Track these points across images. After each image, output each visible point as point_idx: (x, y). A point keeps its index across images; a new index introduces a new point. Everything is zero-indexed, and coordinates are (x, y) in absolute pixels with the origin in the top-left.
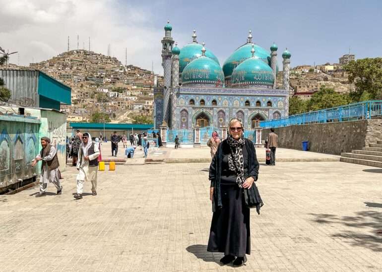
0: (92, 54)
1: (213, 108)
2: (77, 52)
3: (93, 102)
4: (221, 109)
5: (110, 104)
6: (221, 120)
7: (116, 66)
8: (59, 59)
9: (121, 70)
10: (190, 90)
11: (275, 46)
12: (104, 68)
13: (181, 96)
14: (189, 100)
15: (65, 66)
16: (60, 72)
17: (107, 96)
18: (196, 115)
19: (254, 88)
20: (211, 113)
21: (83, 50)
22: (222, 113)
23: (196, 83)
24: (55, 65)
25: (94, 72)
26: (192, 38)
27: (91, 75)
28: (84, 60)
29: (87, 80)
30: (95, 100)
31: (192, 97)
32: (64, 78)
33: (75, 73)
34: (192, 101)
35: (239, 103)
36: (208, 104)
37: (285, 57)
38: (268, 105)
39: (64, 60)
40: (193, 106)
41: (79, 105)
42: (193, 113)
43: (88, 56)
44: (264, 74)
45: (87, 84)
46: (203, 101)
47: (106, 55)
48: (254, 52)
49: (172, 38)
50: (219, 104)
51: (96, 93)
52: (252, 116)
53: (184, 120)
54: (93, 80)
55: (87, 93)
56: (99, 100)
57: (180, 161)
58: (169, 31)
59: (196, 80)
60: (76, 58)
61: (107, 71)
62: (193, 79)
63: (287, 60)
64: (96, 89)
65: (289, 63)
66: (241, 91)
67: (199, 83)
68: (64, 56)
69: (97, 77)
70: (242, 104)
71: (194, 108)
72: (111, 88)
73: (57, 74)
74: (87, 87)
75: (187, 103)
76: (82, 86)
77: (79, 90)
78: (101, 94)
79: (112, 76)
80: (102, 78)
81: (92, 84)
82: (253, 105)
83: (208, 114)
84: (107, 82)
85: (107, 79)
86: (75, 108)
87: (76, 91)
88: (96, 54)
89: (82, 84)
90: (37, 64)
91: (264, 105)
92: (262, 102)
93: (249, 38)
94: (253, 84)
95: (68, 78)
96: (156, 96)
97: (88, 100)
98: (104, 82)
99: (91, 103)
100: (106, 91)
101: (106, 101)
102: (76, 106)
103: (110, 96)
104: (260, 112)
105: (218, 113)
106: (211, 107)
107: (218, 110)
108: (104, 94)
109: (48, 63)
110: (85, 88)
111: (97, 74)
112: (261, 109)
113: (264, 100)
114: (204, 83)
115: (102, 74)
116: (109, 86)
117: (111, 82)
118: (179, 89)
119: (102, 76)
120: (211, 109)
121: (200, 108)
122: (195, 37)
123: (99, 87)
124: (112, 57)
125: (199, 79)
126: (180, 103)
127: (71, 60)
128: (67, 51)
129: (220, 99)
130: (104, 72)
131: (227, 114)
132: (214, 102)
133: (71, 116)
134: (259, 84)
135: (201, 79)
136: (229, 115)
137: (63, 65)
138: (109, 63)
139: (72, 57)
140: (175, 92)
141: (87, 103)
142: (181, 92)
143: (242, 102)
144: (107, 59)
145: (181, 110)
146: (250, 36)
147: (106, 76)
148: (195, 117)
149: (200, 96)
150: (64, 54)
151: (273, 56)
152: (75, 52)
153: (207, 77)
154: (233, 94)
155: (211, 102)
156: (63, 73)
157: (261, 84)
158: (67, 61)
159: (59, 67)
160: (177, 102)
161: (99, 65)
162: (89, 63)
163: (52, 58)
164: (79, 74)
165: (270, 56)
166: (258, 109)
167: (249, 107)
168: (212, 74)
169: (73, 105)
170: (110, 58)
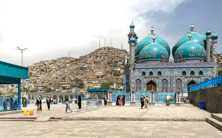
0: (112, 49)
1: (159, 77)
2: (104, 48)
3: (111, 76)
4: (165, 77)
5: (121, 77)
6: (165, 86)
7: (125, 55)
8: (94, 53)
9: (128, 57)
10: (143, 65)
11: (209, 32)
12: (118, 57)
13: (136, 70)
14: (142, 72)
15: (97, 57)
16: (95, 60)
17: (119, 72)
18: (147, 82)
19: (189, 62)
20: (157, 81)
21: (107, 47)
22: (165, 81)
23: (147, 61)
24: (92, 56)
25: (113, 59)
26: (151, 32)
27: (111, 61)
28: (108, 53)
29: (109, 64)
30: (113, 75)
31: (144, 70)
32: (96, 63)
33: (102, 60)
34: (144, 73)
35: (177, 73)
36: (155, 74)
37: (213, 38)
38: (200, 74)
39: (97, 53)
40: (144, 76)
41: (104, 78)
42: (145, 81)
43: (110, 50)
44: (197, 52)
45: (109, 66)
46: (151, 73)
47: (120, 49)
48: (191, 37)
49: (135, 33)
50: (163, 74)
51: (113, 71)
52: (188, 82)
53: (138, 86)
54: (112, 64)
55: (108, 71)
56: (115, 75)
57: (73, 119)
58: (132, 28)
59: (147, 59)
60: (104, 52)
61: (120, 58)
62: (145, 59)
63: (215, 41)
64: (113, 69)
65: (216, 43)
66: (179, 64)
67: (149, 61)
68: (97, 51)
69: (115, 62)
70: (180, 74)
71: (145, 78)
72: (122, 68)
73: (93, 61)
74: (108, 68)
75: (140, 74)
76: (106, 68)
77: (104, 70)
78: (116, 71)
79: (123, 61)
80: (117, 62)
81: (111, 66)
82: (188, 74)
83: (155, 82)
84: (120, 64)
85: (120, 63)
86: (101, 80)
87: (102, 71)
88: (114, 49)
89: (106, 66)
90: (83, 56)
91: (197, 74)
92: (195, 72)
93: (191, 28)
94: (188, 60)
95: (98, 63)
96: (126, 71)
97: (109, 75)
98: (118, 65)
99: (110, 77)
100: (119, 69)
101: (119, 75)
102: (102, 79)
103: (121, 72)
104: (194, 79)
105: (162, 80)
106: (157, 76)
107: (162, 79)
108: (118, 71)
109: (88, 56)
110: (107, 69)
111: (115, 60)
112: (195, 77)
113: (197, 70)
114: (153, 61)
115: (117, 60)
116: (121, 66)
117: (122, 64)
118: (135, 65)
119: (117, 61)
120: (157, 78)
121: (149, 77)
122: (153, 30)
123: (115, 67)
124: (123, 49)
125: (149, 58)
126: (135, 75)
127: (101, 53)
128: (99, 48)
129: (164, 71)
130: (118, 59)
131: (169, 81)
132: (160, 73)
133: (98, 85)
134: (193, 59)
135: (150, 58)
136: (171, 81)
137: (96, 56)
138: (122, 53)
139: (101, 51)
140: (132, 68)
141: (108, 77)
142: (136, 68)
143: (180, 72)
144: (120, 51)
145: (136, 79)
146: (192, 26)
147: (120, 61)
148: (146, 84)
149: (149, 69)
150: (97, 50)
151: (208, 39)
152: (103, 48)
153: (155, 56)
154: (173, 67)
155: (157, 73)
156: (96, 61)
157: (194, 59)
158: (99, 54)
159: (94, 57)
160: (133, 74)
161: (116, 54)
162: (110, 54)
163: (91, 53)
164: (104, 61)
165: (206, 39)
166: (192, 77)
167: (186, 76)
168: (158, 54)
169: (100, 78)
170: (122, 50)
